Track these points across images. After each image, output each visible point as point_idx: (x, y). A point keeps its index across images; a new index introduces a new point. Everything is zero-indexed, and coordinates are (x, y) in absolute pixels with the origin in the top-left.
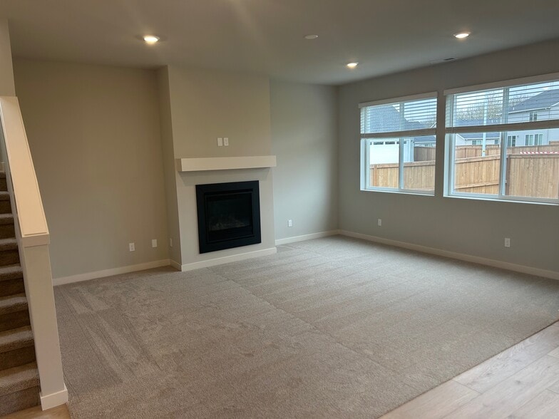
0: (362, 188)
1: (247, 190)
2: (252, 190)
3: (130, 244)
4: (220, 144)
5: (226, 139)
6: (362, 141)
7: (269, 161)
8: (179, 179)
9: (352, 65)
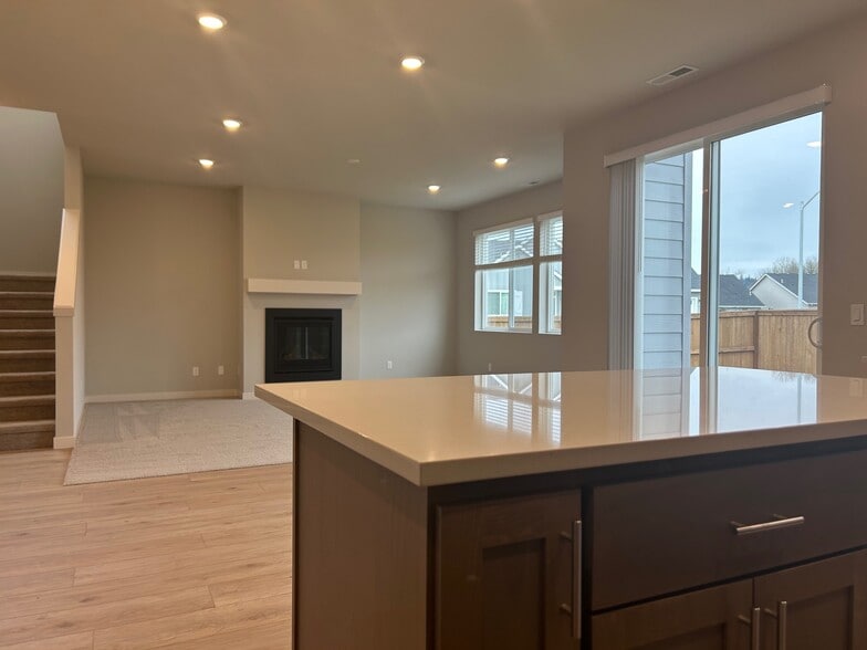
0: (477, 328)
1: (328, 319)
2: (331, 319)
3: (195, 369)
4: (297, 266)
5: (304, 262)
6: (478, 273)
7: (354, 288)
8: (246, 300)
9: (434, 188)
